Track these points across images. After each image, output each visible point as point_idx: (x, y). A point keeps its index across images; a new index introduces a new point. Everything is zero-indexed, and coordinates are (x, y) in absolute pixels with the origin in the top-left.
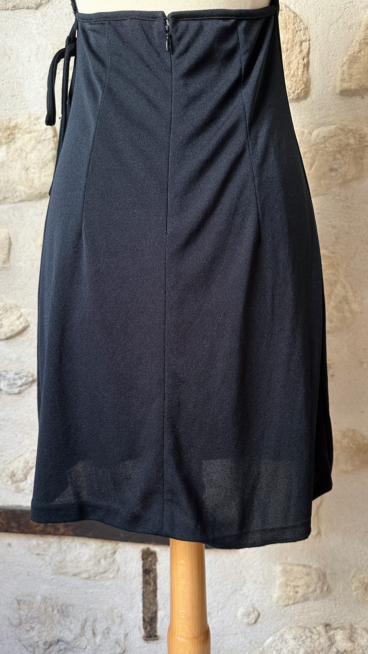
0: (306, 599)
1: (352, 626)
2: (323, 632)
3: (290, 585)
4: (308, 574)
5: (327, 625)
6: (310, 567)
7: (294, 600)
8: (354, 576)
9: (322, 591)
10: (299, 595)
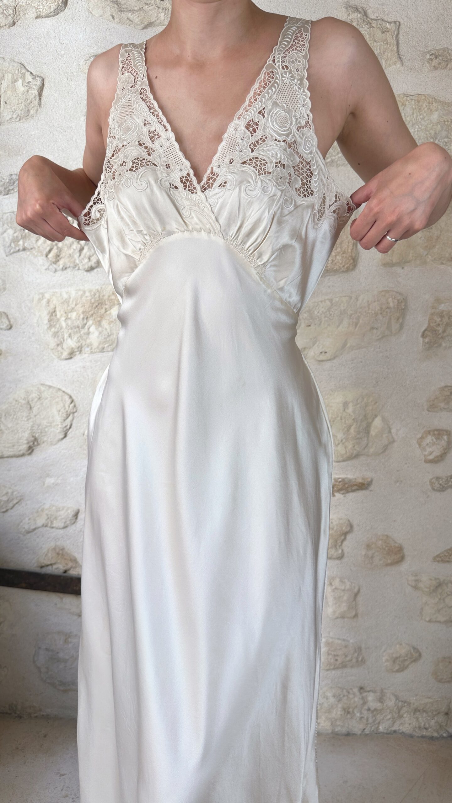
0: (344, 666)
1: (382, 691)
2: (358, 693)
3: (331, 654)
4: (346, 647)
5: (361, 688)
6: (348, 641)
7: (335, 666)
8: (385, 651)
9: (357, 661)
10: (338, 663)
